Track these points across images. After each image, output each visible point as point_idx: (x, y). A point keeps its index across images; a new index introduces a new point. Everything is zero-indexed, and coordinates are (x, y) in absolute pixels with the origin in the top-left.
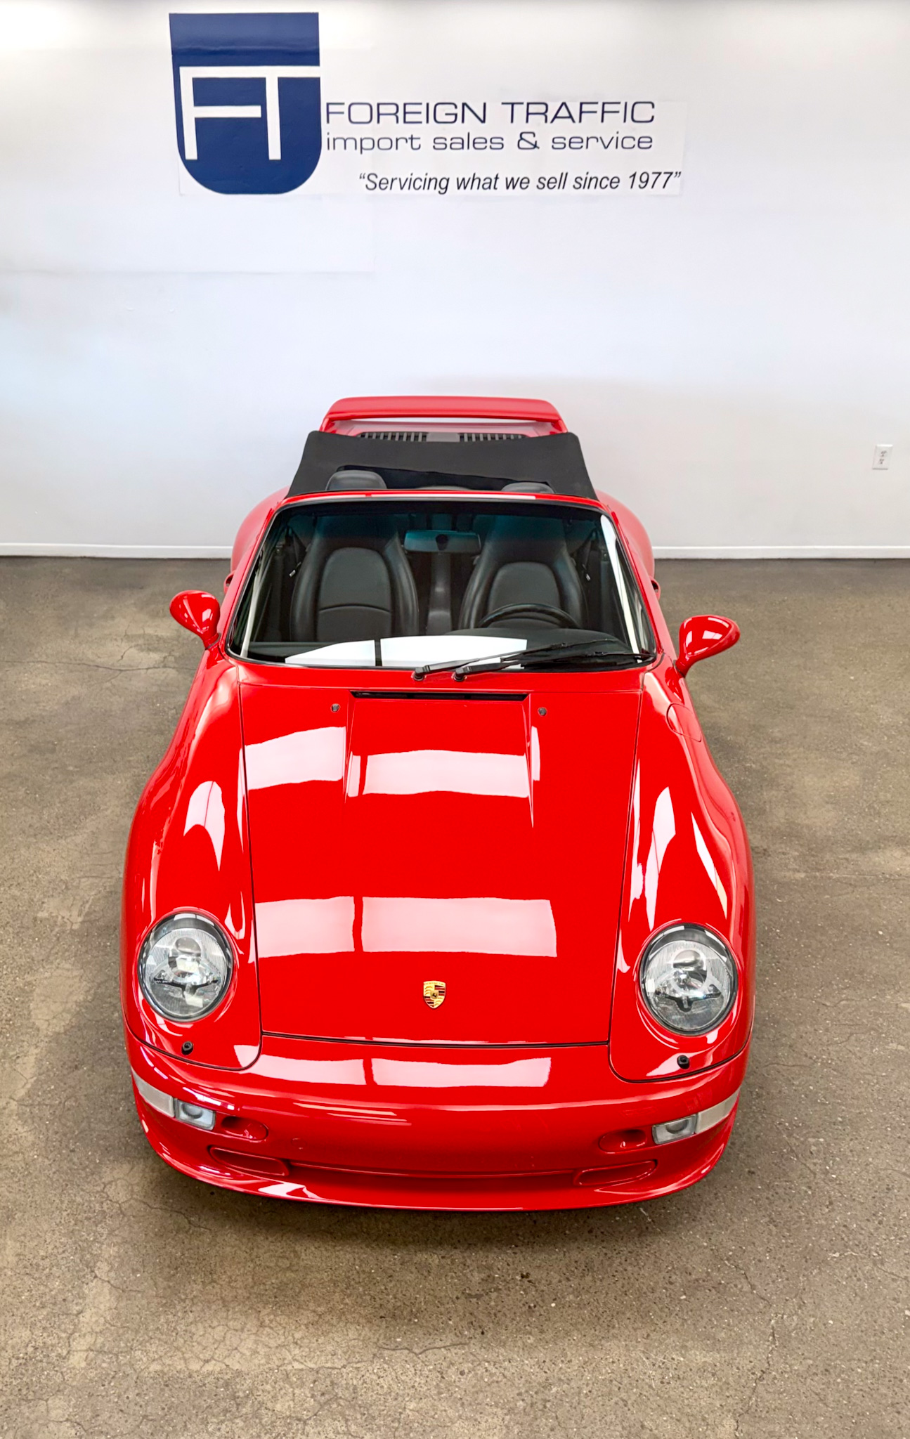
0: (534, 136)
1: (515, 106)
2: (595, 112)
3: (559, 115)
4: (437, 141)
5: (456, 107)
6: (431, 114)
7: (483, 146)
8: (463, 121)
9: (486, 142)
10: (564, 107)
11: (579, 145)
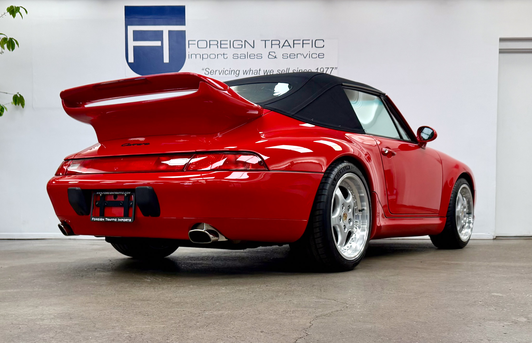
0: (275, 53)
1: (266, 41)
2: (300, 44)
3: (285, 45)
4: (234, 55)
5: (242, 42)
6: (232, 44)
7: (254, 57)
8: (245, 47)
9: (255, 56)
10: (286, 41)
11: (294, 57)
